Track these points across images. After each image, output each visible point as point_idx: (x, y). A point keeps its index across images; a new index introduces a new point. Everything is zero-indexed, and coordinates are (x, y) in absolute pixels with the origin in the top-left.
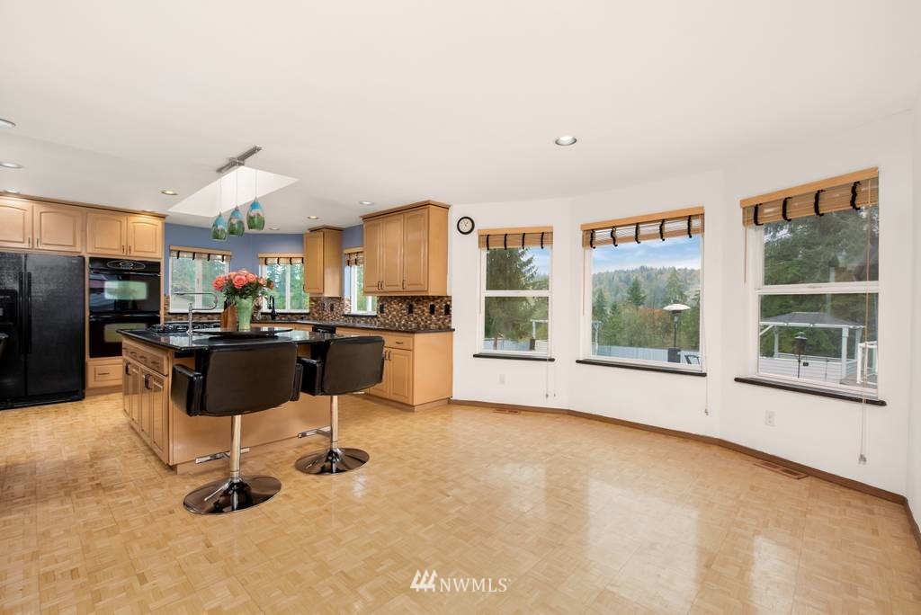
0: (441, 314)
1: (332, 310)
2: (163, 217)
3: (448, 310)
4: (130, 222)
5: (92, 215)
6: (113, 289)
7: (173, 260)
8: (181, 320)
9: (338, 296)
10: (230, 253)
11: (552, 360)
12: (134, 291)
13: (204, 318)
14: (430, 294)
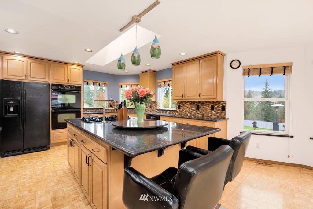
0: (219, 110)
1: (151, 107)
2: (82, 66)
3: (224, 108)
4: (68, 68)
5: (53, 65)
6: (61, 99)
7: (85, 86)
8: (89, 111)
9: (154, 101)
10: (107, 83)
11: (292, 137)
12: (68, 99)
13: (98, 111)
14: (218, 100)
